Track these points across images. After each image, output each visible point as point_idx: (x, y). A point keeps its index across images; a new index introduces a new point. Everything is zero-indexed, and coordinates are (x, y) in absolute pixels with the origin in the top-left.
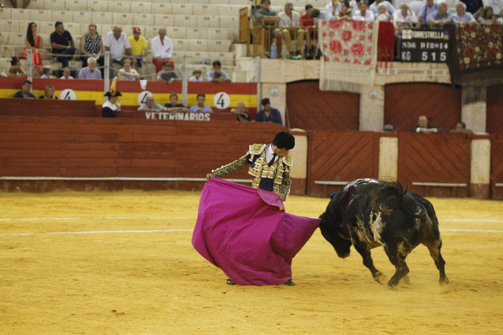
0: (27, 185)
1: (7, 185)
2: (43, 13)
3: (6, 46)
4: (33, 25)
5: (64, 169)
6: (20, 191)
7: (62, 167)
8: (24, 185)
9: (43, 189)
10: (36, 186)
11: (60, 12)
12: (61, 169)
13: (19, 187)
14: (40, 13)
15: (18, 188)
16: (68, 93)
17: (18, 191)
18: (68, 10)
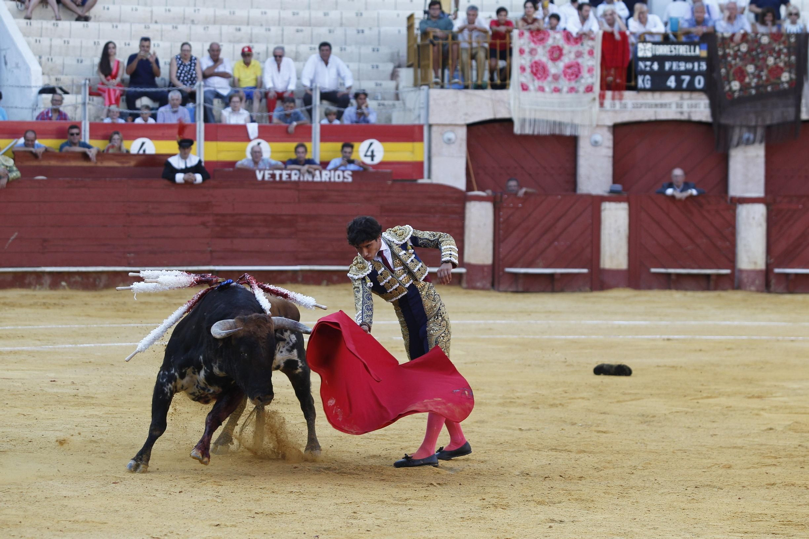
0: (78, 278)
1: (47, 280)
2: (117, 27)
3: (59, 76)
4: (111, 45)
5: (132, 255)
6: (67, 287)
7: (129, 253)
8: (73, 280)
9: (102, 285)
10: (91, 280)
11: (143, 26)
12: (128, 255)
13: (66, 281)
14: (113, 27)
15: (63, 283)
16: (143, 144)
17: (64, 288)
18: (156, 22)
